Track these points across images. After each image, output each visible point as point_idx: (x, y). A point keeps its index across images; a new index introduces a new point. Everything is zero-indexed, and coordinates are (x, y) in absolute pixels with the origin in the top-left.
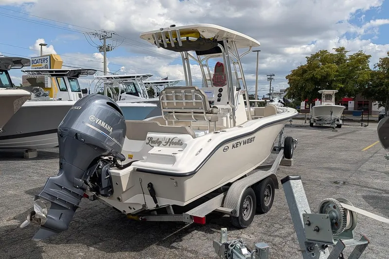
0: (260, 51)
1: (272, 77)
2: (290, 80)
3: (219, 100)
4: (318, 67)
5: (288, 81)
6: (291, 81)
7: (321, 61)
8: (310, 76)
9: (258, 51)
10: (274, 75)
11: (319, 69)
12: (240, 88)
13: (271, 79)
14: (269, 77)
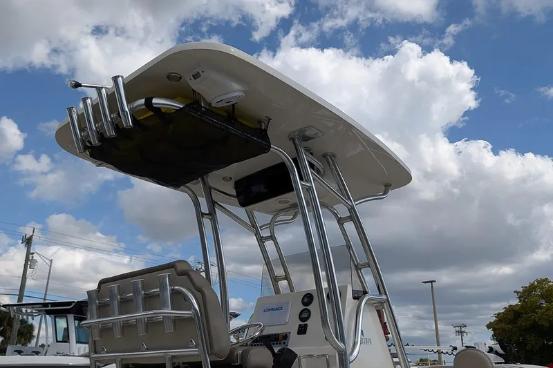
0: (435, 281)
1: (463, 329)
2: (494, 330)
3: (302, 330)
4: (540, 307)
5: (491, 332)
6: (497, 332)
7: (542, 296)
8: (529, 322)
9: (432, 282)
10: (465, 326)
11: (543, 310)
12: (365, 293)
13: (462, 332)
14: (458, 329)
